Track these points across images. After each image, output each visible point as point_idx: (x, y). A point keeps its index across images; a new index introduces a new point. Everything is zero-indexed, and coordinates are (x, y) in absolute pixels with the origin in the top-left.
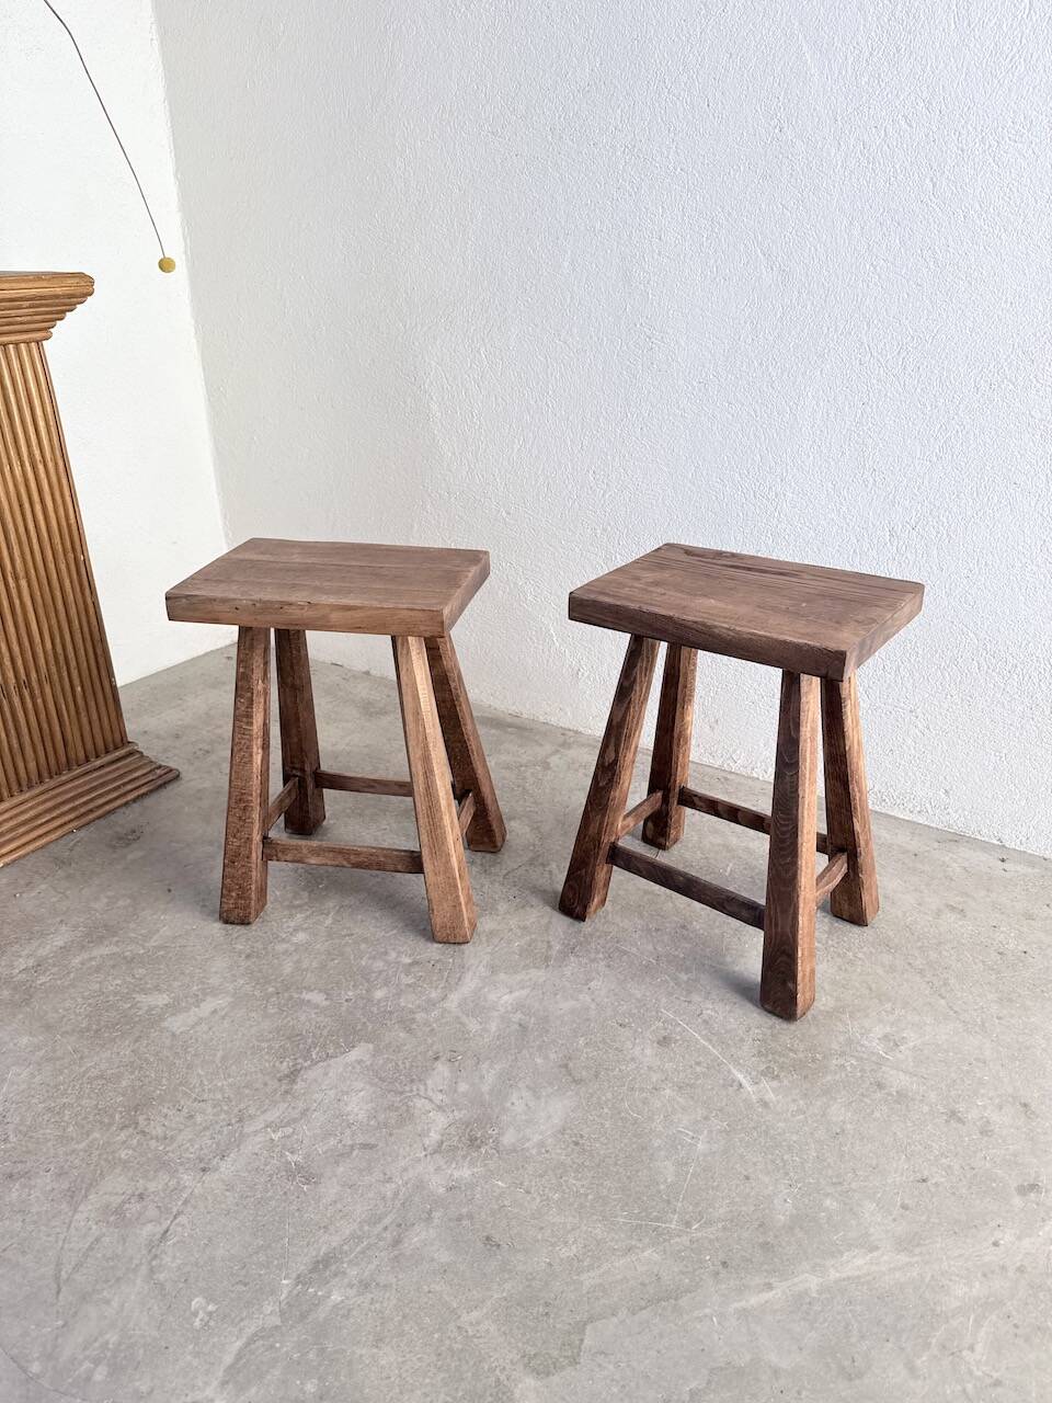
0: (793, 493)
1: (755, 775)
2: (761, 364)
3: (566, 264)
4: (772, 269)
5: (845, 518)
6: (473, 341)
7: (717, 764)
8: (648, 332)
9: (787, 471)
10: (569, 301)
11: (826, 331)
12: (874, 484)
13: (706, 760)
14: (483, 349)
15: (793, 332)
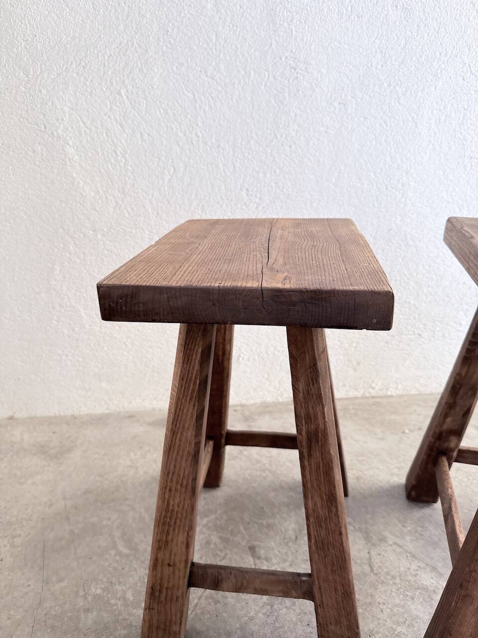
0: (415, 182)
1: (389, 393)
2: (389, 85)
3: (209, 6)
4: (396, 7)
5: (451, 195)
6: (112, 83)
7: (359, 394)
8: (293, 64)
9: (410, 166)
10: (214, 40)
11: (438, 56)
12: (471, 168)
13: (352, 394)
14: (123, 92)
15: (414, 59)
